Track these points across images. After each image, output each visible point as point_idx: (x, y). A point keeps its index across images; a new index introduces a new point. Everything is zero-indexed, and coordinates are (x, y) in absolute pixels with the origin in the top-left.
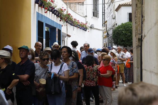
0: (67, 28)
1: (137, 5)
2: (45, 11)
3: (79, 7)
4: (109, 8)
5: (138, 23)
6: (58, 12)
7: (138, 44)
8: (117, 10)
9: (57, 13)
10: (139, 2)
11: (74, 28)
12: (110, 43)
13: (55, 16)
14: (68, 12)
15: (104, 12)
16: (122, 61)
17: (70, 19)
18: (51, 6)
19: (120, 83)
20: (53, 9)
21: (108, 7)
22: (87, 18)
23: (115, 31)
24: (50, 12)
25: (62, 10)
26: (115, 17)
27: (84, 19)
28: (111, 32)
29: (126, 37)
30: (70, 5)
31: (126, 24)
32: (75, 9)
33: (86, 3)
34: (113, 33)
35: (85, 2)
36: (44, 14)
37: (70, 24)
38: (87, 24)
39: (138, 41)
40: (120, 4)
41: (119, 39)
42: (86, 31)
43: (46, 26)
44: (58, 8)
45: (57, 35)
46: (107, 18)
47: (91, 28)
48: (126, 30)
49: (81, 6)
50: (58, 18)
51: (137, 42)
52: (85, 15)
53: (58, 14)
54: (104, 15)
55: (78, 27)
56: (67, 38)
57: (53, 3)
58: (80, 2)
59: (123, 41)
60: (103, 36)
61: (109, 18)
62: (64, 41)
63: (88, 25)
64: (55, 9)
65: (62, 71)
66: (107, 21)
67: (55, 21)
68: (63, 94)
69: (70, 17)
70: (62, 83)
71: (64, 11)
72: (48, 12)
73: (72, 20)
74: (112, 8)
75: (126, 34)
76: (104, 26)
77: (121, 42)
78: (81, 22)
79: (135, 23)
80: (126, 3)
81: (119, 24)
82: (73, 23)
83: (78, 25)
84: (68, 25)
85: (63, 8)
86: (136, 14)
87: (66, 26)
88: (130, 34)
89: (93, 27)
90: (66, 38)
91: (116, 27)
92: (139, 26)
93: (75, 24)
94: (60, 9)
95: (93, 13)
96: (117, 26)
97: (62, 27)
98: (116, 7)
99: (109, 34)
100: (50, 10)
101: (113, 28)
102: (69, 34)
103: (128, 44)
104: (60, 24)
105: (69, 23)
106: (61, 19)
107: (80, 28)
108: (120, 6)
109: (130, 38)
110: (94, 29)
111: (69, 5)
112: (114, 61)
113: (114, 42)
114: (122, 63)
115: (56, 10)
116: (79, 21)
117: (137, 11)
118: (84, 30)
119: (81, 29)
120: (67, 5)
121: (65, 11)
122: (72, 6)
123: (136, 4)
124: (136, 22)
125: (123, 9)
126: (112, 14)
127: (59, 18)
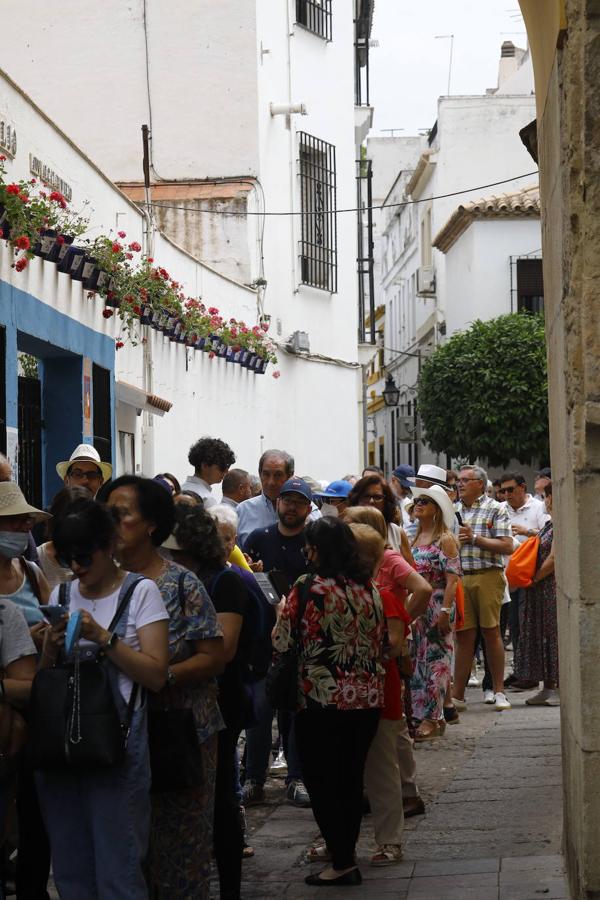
0: (147, 357)
1: (574, 219)
2: (18, 258)
3: (219, 231)
4: (395, 232)
5: (585, 334)
6: (93, 260)
7: (584, 456)
8: (445, 241)
9: (87, 271)
10: (589, 206)
11: (190, 353)
12: (406, 440)
13: (77, 284)
14: (151, 260)
15: (366, 255)
16: (487, 555)
17: (166, 302)
18: (53, 228)
19: (474, 686)
20: (64, 245)
21: (390, 226)
22: (268, 293)
23: (436, 369)
24: (42, 264)
25: (117, 248)
26: (434, 283)
27: (248, 299)
28: (408, 378)
29: (504, 407)
30: (162, 215)
31: (500, 325)
32: (193, 242)
33: (257, 201)
34: (419, 381)
35: (251, 197)
36: (11, 274)
37: (166, 332)
38: (265, 328)
39: (588, 441)
40: (461, 207)
41: (458, 419)
42: (260, 371)
43: (19, 349)
44: (92, 239)
45: (88, 401)
46: (386, 289)
47: (291, 351)
48: (498, 365)
49: (231, 221)
50: (90, 296)
51: (581, 448)
52: (255, 276)
53: (96, 273)
54: (366, 276)
55: (214, 348)
56: (151, 418)
57: (63, 206)
58: (223, 200)
59: (483, 429)
60: (364, 402)
61: (394, 290)
62: (127, 439)
63: (276, 337)
64: (76, 243)
65: (129, 630)
66: (384, 307)
67: (75, 315)
68: (136, 768)
69: (165, 292)
70: (128, 701)
71: (130, 257)
72: (35, 261)
73: (178, 307)
74: (416, 231)
75: (499, 387)
76: (368, 338)
77: (473, 437)
78: (233, 321)
79: (568, 329)
80: (497, 201)
81: (460, 325)
82: (183, 327)
83: (216, 338)
84: (157, 338)
85: (122, 235)
86: (573, 274)
87: (141, 347)
88: (525, 389)
89: (302, 349)
90: (140, 420)
91: (443, 345)
92: (589, 351)
93: (197, 331)
94: (106, 241)
95: (305, 262)
96: (445, 341)
97: (118, 353)
98: (440, 221)
99: (397, 386)
100: (43, 250)
101: (423, 353)
102: (158, 393)
103: (513, 449)
104: (103, 336)
105: (156, 328)
106: (112, 301)
107: (224, 355)
108: (461, 221)
109: (528, 414)
110: (309, 358)
111: (158, 216)
112: (442, 557)
113: (428, 438)
114: (489, 564)
115: (80, 251)
116: (219, 315)
117: (577, 255)
118: (249, 368)
119: (230, 364)
120: (144, 217)
121: (134, 253)
122: (175, 224)
123: (569, 213)
124: (574, 327)
125: (480, 234)
126: (415, 264)
127: (98, 296)
